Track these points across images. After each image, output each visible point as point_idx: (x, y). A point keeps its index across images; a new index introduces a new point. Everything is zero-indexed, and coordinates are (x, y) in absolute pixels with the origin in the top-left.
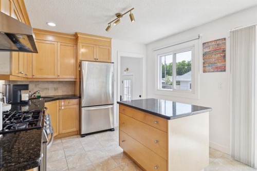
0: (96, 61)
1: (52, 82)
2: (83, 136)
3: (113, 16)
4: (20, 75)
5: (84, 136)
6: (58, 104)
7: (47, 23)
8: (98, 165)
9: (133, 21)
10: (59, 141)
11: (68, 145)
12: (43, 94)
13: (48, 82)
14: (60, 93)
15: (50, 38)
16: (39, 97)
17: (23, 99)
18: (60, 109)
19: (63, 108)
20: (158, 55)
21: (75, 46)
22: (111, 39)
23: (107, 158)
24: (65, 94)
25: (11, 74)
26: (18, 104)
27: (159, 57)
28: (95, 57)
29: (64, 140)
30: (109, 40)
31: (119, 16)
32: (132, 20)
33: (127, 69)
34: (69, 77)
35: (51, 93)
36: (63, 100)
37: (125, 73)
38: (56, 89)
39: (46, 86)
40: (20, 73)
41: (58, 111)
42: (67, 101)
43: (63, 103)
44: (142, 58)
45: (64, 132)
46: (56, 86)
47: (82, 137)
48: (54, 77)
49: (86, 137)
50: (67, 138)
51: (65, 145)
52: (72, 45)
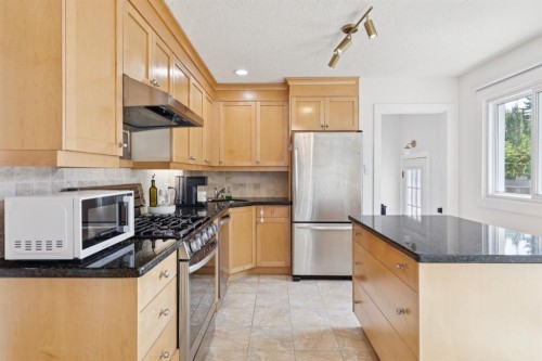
0: (324, 129)
1: (251, 173)
2: (297, 278)
3: (338, 34)
4: (191, 162)
5: (298, 280)
6: (254, 213)
7: (234, 72)
8: (302, 336)
9: (373, 36)
10: (255, 279)
11: (267, 288)
12: (235, 194)
13: (243, 173)
14: (263, 194)
15: (249, 96)
16: (229, 199)
17: (199, 200)
18: (257, 223)
19: (262, 220)
20: (488, 101)
21: (285, 104)
22: (357, 79)
23: (322, 329)
24: (272, 195)
25: (171, 161)
26: (192, 206)
27: (491, 105)
28: (322, 122)
29: (263, 280)
30: (354, 82)
31: (348, 30)
32: (369, 34)
33: (414, 144)
34: (274, 164)
35: (249, 194)
36: (262, 207)
37: (408, 153)
38: (257, 186)
39: (241, 180)
40: (191, 158)
41: (254, 225)
42: (270, 208)
43: (262, 212)
44: (445, 113)
45: (264, 264)
46: (256, 180)
47: (294, 280)
48: (250, 164)
49: (302, 283)
50: (269, 277)
51: (262, 287)
52: (280, 103)
